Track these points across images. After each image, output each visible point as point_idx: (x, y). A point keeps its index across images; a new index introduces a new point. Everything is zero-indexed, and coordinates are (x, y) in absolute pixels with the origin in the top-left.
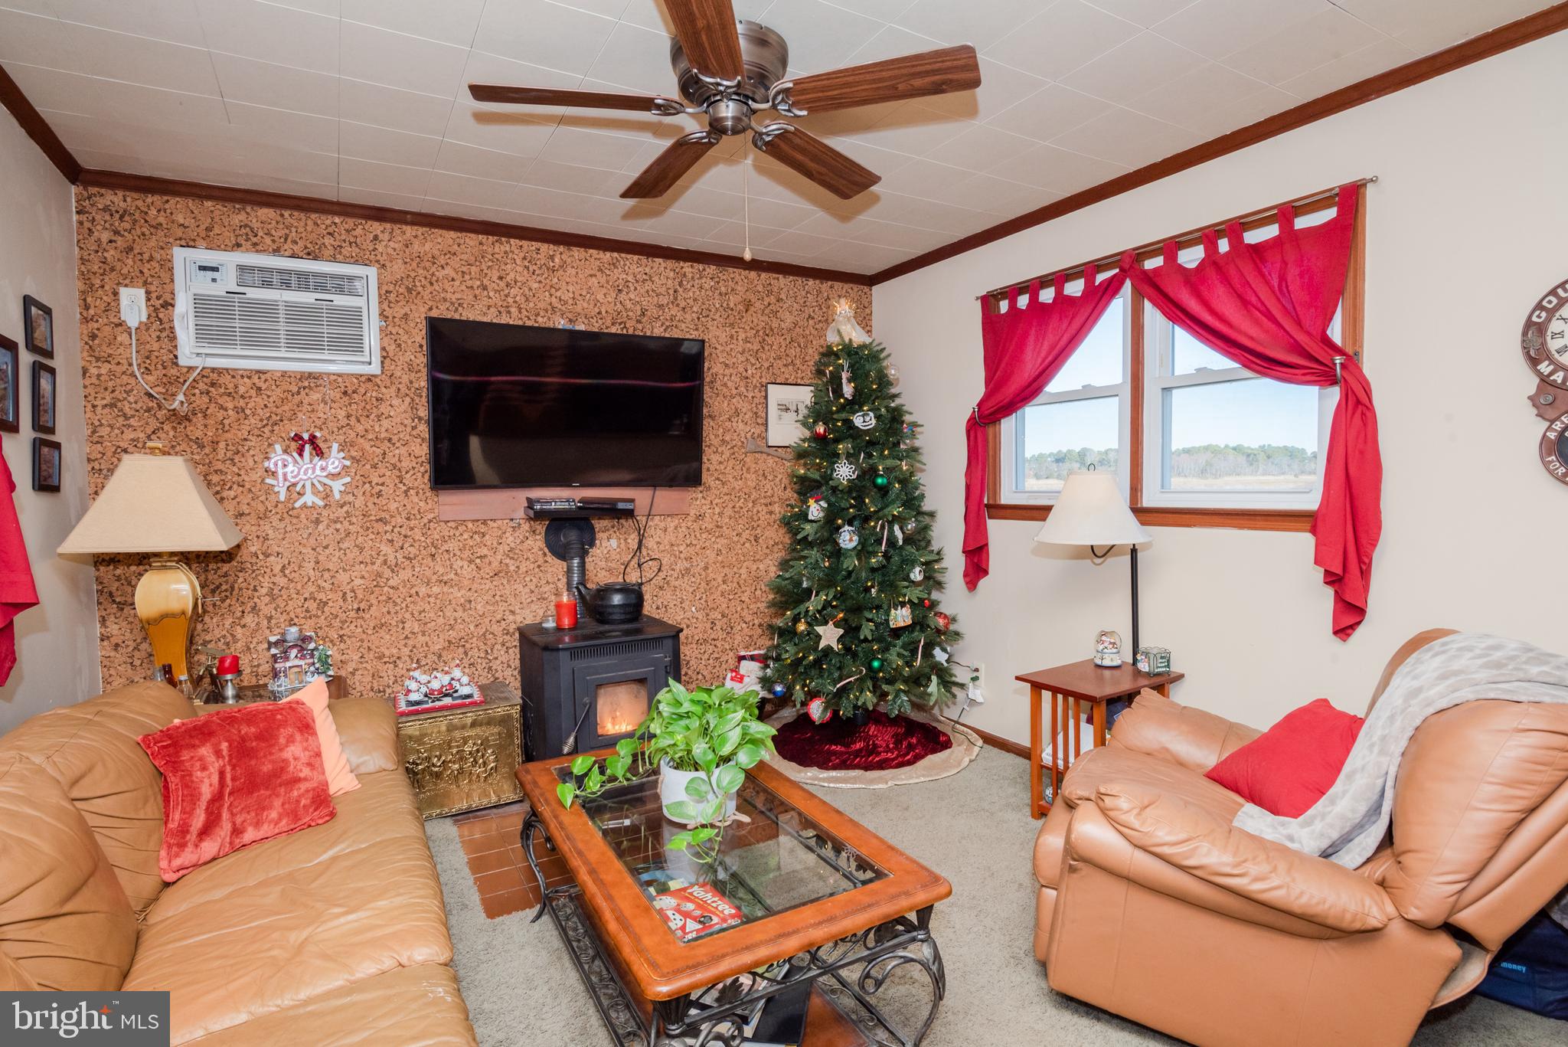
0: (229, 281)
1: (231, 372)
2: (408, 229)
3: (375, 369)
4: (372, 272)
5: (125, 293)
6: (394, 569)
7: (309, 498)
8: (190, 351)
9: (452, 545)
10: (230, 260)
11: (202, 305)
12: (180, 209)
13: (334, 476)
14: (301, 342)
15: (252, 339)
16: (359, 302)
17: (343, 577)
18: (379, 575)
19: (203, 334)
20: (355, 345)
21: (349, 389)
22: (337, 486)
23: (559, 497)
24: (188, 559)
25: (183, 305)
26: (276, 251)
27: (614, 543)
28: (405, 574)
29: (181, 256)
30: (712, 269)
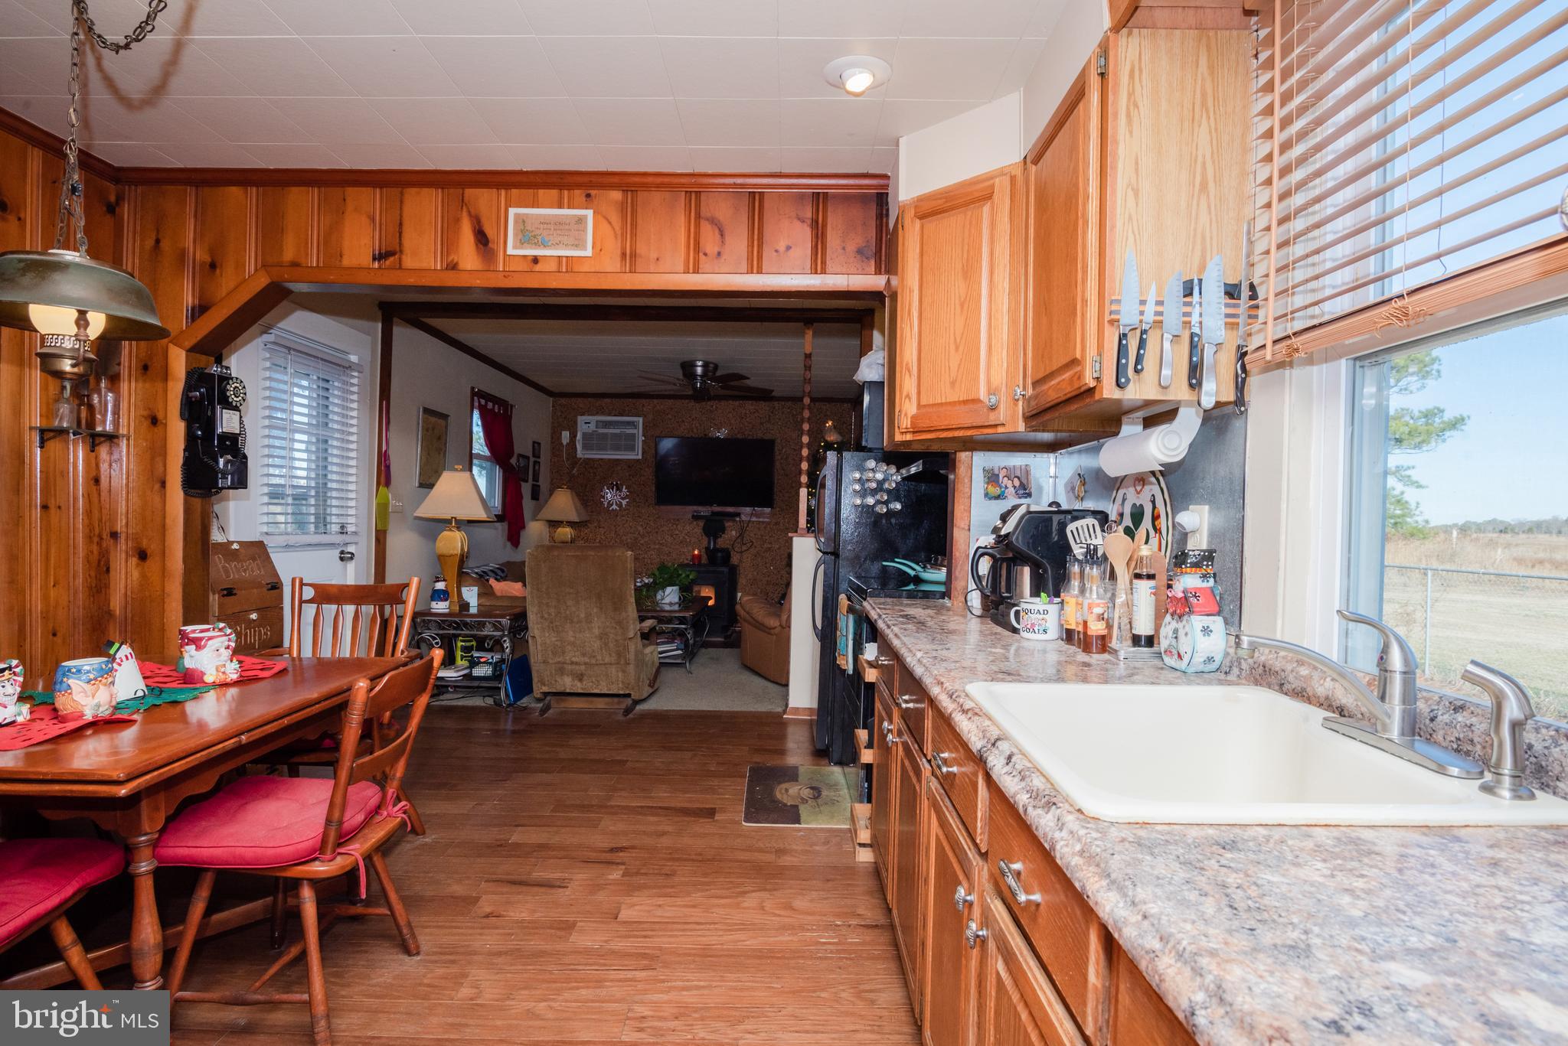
0: (592, 427)
1: (592, 459)
2: (655, 401)
3: (640, 457)
4: (641, 420)
5: (564, 433)
6: (643, 536)
7: (614, 507)
8: (580, 453)
9: (665, 528)
10: (593, 419)
11: (585, 435)
12: (581, 403)
13: (623, 499)
14: (617, 448)
15: (601, 448)
16: (635, 431)
17: (624, 538)
18: (636, 539)
19: (585, 447)
20: (632, 448)
21: (631, 464)
22: (624, 502)
23: (704, 511)
24: (571, 524)
25: (579, 436)
26: (609, 415)
27: (734, 533)
28: (646, 539)
29: (581, 419)
30: (789, 404)
